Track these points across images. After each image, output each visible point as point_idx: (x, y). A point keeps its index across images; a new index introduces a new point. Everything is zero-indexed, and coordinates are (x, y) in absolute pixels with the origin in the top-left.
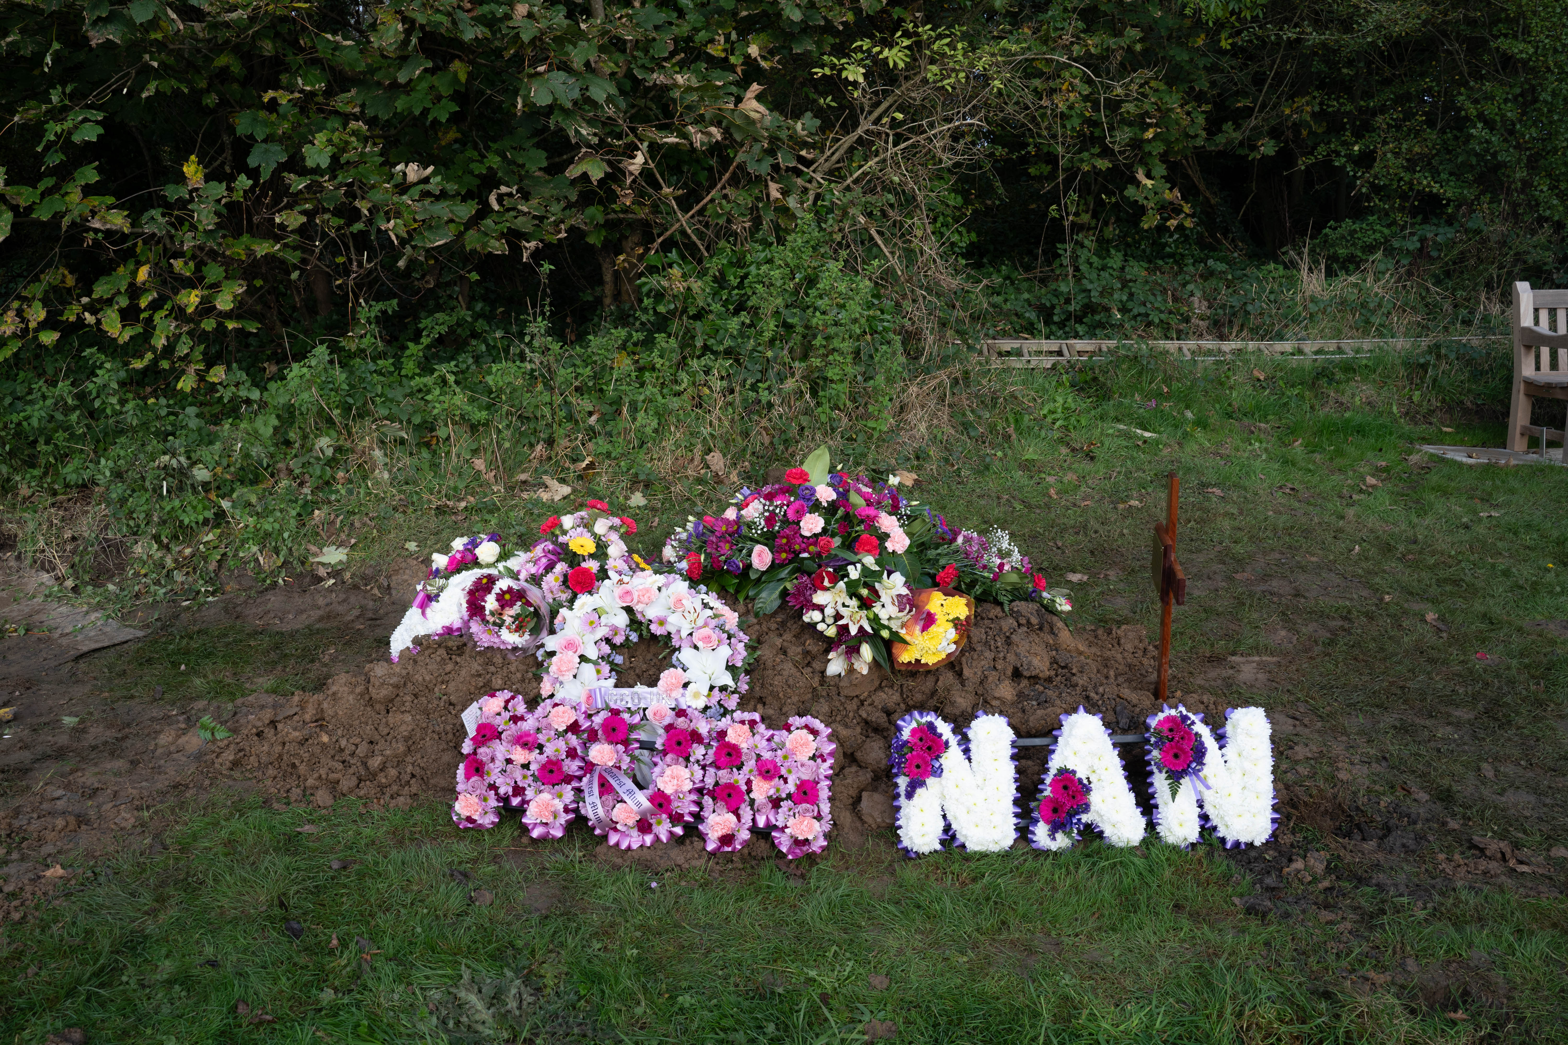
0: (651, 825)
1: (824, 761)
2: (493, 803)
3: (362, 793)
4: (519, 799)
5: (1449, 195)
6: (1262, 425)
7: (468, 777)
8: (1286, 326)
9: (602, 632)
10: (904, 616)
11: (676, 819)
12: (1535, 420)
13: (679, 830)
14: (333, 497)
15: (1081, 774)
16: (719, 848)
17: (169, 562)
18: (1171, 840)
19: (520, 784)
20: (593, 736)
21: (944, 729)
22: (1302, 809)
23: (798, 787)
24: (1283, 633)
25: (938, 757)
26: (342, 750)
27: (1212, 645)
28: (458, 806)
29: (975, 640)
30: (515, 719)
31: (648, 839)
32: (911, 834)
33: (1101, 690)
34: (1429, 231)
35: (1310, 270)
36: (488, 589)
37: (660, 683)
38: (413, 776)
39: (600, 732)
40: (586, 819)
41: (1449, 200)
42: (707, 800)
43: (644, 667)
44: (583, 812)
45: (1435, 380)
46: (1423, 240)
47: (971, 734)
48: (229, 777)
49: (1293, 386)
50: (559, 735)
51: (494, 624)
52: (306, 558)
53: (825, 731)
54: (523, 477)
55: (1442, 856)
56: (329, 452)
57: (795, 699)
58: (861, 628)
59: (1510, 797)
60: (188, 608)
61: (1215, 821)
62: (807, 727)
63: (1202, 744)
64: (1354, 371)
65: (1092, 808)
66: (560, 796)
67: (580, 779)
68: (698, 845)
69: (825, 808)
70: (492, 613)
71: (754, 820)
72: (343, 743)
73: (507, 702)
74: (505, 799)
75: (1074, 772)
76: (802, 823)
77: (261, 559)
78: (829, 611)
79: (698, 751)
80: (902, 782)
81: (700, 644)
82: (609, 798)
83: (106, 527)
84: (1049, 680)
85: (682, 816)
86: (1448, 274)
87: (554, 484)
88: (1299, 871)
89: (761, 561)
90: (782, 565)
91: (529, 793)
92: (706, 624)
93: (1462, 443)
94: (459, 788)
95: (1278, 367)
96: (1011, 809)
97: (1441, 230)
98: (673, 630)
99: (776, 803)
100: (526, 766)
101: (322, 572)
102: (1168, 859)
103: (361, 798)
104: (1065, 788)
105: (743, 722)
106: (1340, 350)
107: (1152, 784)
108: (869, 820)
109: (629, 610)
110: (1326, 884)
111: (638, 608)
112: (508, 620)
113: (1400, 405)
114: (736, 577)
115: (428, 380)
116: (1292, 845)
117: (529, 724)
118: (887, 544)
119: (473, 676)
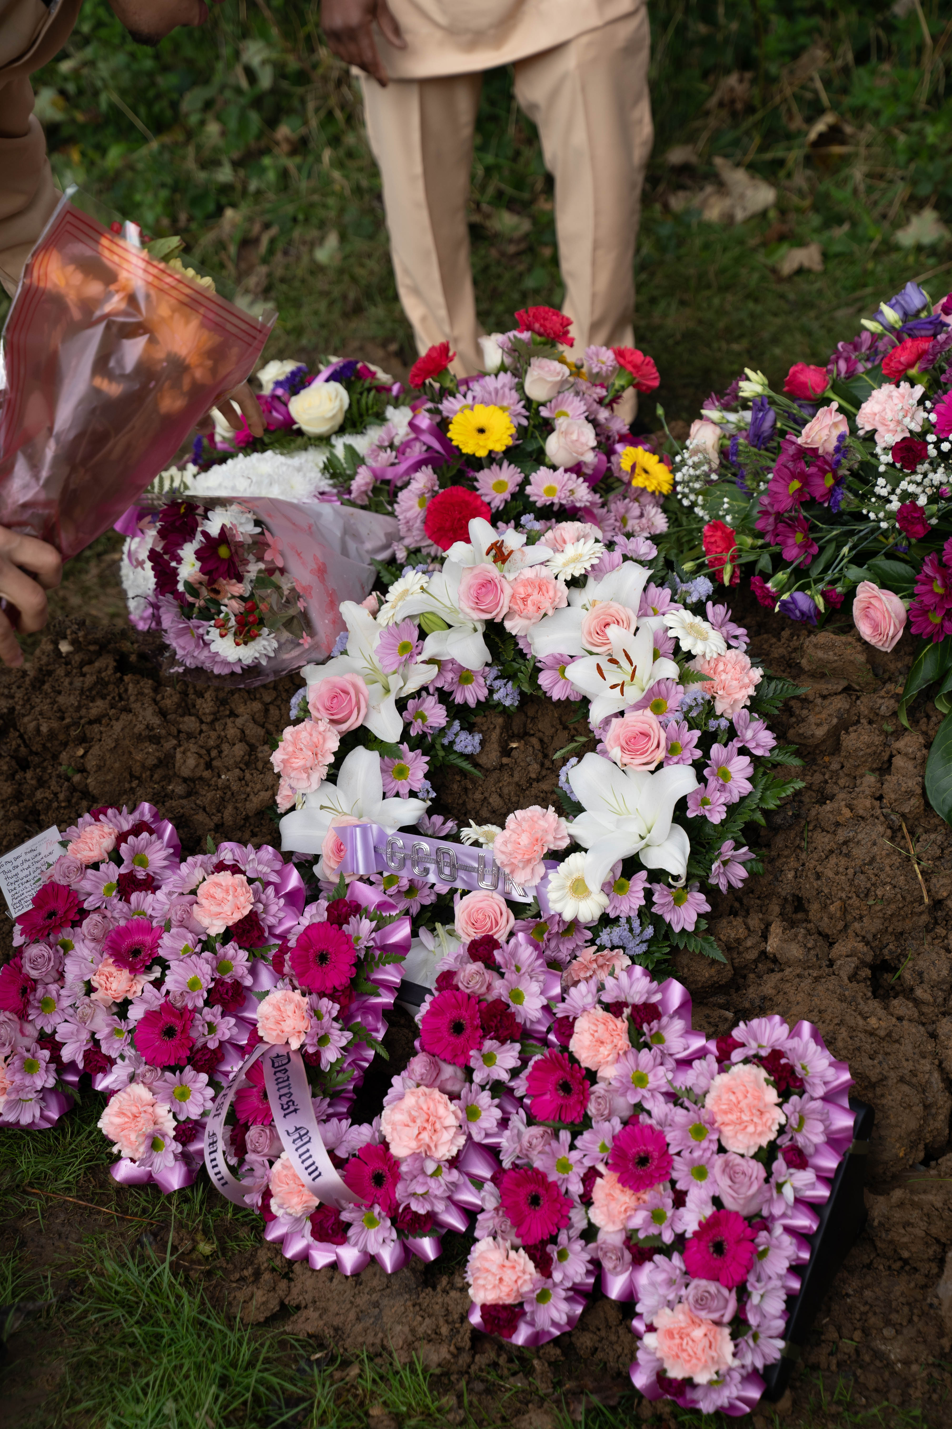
0: (347, 1224)
1: (803, 1161)
2: (42, 1080)
9: (423, 674)
19: (103, 1047)
23: (708, 1224)
30: (131, 882)
31: (347, 1255)
39: (289, 959)
50: (206, 941)
51: (198, 613)
57: (871, 925)
70: (194, 588)
73: (122, 837)
76: (689, 1330)
79: (500, 1060)
81: (616, 755)
87: (738, 177)
91: (118, 1073)
100: (122, 1008)
105: (617, 1009)
109: (493, 629)
111: (516, 626)
119: (139, 738)
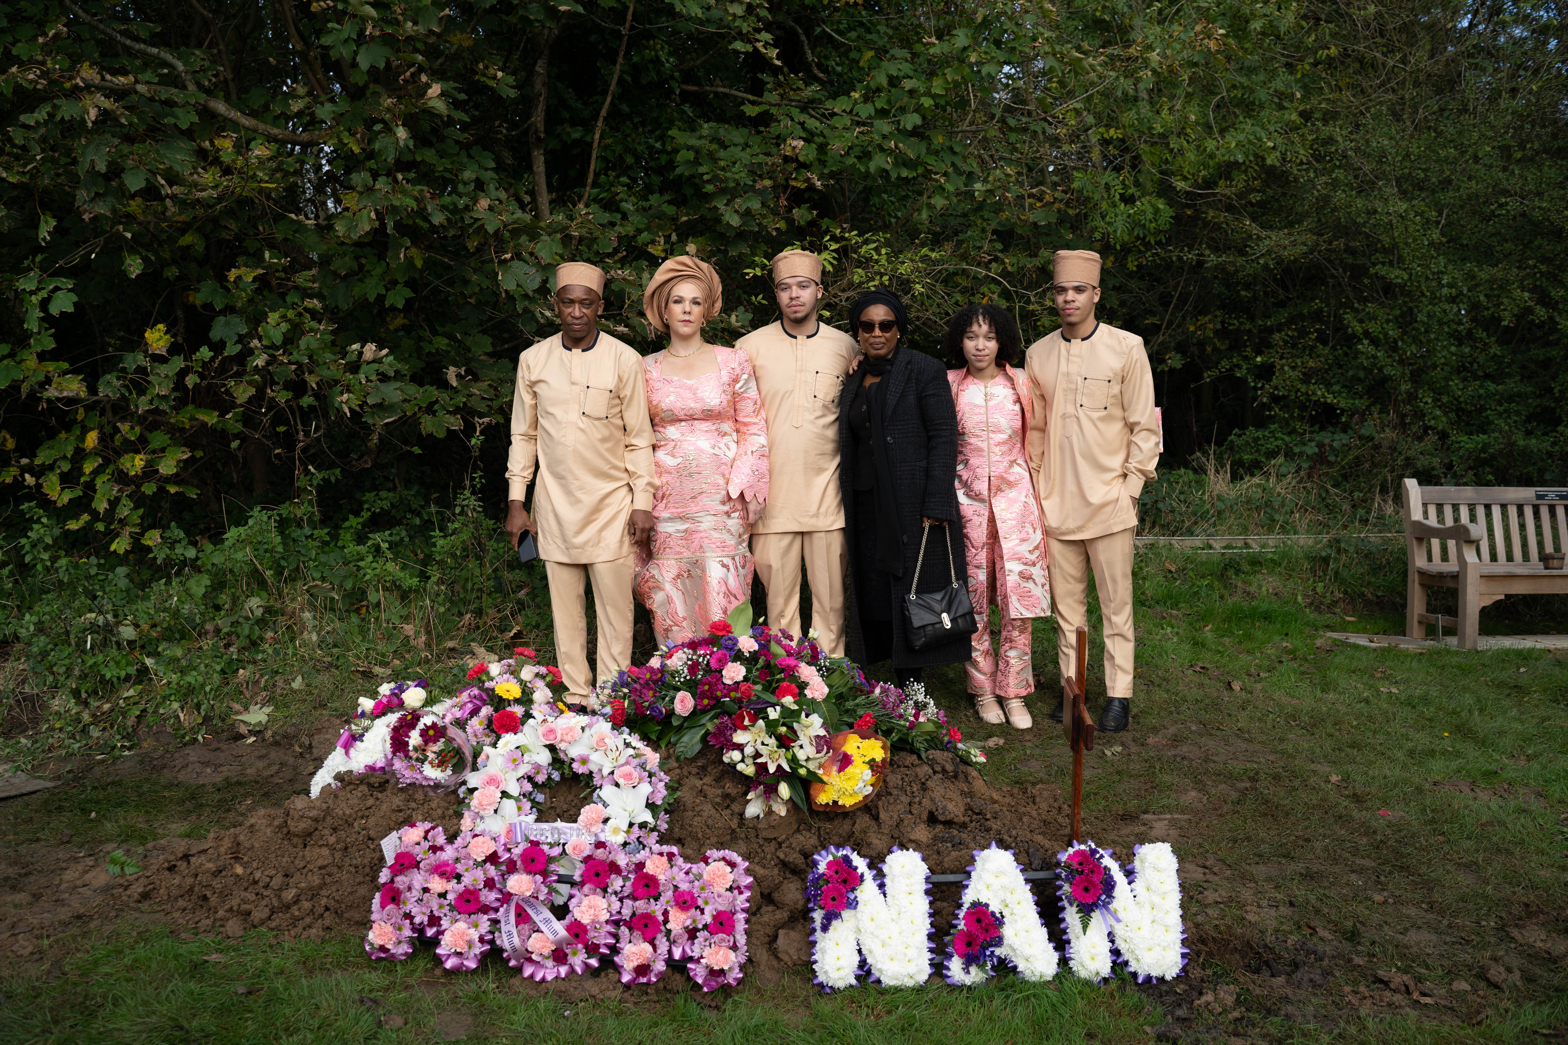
0: (566, 955)
1: (741, 893)
2: (407, 932)
3: (273, 924)
4: (434, 929)
5: (1342, 404)
6: (1174, 612)
7: (383, 906)
8: (1196, 523)
9: (524, 770)
10: (823, 757)
11: (592, 949)
12: (1431, 608)
13: (594, 962)
14: (260, 657)
15: (995, 907)
16: (634, 980)
17: (86, 717)
18: (1083, 974)
19: (436, 914)
20: (511, 867)
21: (860, 864)
22: (1211, 945)
23: (715, 918)
24: (1193, 793)
25: (853, 890)
26: (256, 882)
27: (1125, 804)
28: (371, 936)
29: (891, 784)
30: (435, 849)
31: (563, 970)
32: (827, 967)
33: (1014, 833)
34: (1325, 437)
35: (1217, 471)
36: (413, 726)
37: (581, 818)
38: (327, 909)
39: (519, 863)
40: (502, 950)
41: (1343, 411)
42: (624, 930)
43: (565, 807)
44: (498, 942)
45: (1336, 573)
46: (1320, 445)
47: (886, 869)
48: (138, 909)
49: (1203, 577)
50: (477, 864)
51: (417, 759)
52: (228, 715)
53: (743, 864)
54: (451, 644)
55: (1347, 989)
56: (259, 612)
57: (714, 840)
58: (779, 767)
59: (1413, 937)
60: (103, 761)
61: (1126, 956)
62: (724, 859)
63: (1111, 877)
64: (1261, 564)
65: (1005, 942)
66: (476, 926)
67: (496, 910)
68: (613, 976)
69: (742, 939)
70: (416, 749)
71: (670, 952)
72: (258, 875)
73: (427, 832)
74: (419, 930)
75: (987, 905)
76: (717, 953)
77: (182, 716)
78: (748, 750)
79: (616, 883)
80: (818, 916)
81: (621, 781)
82: (526, 927)
83: (24, 682)
84: (964, 825)
85: (598, 946)
86: (1345, 477)
87: (481, 651)
88: (1209, 1004)
89: (684, 707)
90: (705, 711)
91: (445, 923)
92: (627, 763)
93: (1364, 631)
94: (374, 917)
95: (1188, 559)
96: (925, 944)
97: (1336, 437)
98: (595, 769)
99: (692, 933)
100: (443, 895)
101: (243, 730)
102: (1080, 993)
103: (272, 929)
104: (979, 921)
105: (661, 854)
106: (1247, 545)
107: (1063, 920)
108: (786, 958)
109: (552, 748)
110: (1236, 1014)
111: (562, 746)
112: (431, 756)
113: (1305, 596)
114: (659, 724)
115: (362, 549)
116: (1202, 980)
117: (449, 854)
118: (807, 692)
